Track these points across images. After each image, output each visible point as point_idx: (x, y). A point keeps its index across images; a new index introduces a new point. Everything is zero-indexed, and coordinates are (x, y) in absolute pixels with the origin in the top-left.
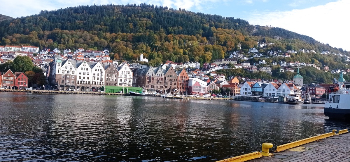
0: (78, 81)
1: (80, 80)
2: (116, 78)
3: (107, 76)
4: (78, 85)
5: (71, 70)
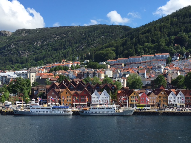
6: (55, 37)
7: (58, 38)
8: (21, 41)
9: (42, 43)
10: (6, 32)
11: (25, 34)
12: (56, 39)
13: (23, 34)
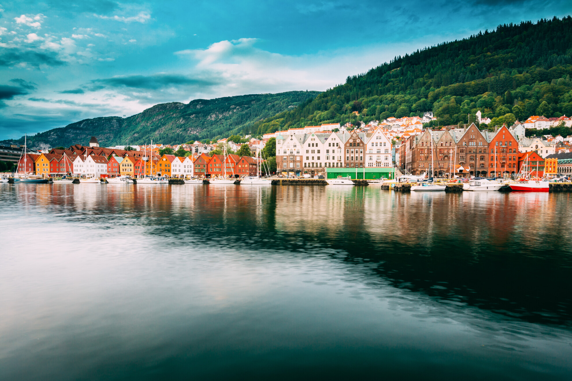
0: (305, 164)
1: (307, 162)
2: (362, 155)
3: (348, 152)
4: (305, 169)
5: (295, 148)
6: (235, 108)
7: (238, 109)
8: (192, 114)
9: (216, 116)
10: (178, 104)
11: (201, 106)
12: (235, 111)
13: (198, 106)
